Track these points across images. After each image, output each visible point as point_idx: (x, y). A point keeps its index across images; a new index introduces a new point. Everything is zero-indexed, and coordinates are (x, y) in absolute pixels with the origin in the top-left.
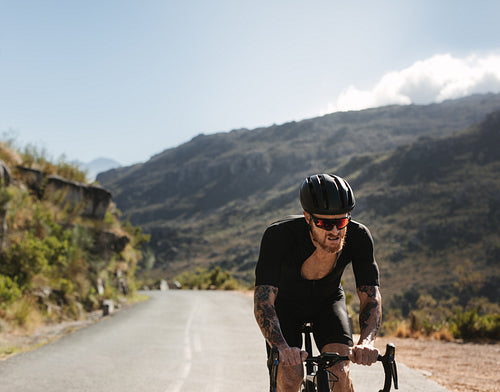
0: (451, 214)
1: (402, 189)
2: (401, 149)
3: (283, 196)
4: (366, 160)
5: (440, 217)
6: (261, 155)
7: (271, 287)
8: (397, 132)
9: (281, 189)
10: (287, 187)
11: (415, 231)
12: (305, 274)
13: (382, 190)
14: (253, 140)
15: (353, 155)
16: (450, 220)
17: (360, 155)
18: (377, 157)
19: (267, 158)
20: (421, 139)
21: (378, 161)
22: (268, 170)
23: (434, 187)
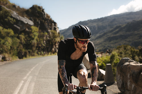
0: (140, 38)
1: (128, 33)
2: (128, 23)
3: (100, 36)
4: (120, 26)
5: (137, 39)
6: (95, 26)
7: (64, 61)
8: (128, 19)
9: (100, 34)
10: (101, 33)
11: (131, 43)
12: (72, 58)
13: (123, 33)
14: (93, 22)
15: (117, 25)
16: (139, 40)
17: (118, 25)
18: (123, 25)
19: (96, 27)
20: (133, 21)
21: (123, 26)
22: (97, 29)
23: (136, 32)
